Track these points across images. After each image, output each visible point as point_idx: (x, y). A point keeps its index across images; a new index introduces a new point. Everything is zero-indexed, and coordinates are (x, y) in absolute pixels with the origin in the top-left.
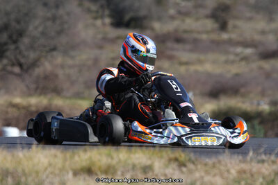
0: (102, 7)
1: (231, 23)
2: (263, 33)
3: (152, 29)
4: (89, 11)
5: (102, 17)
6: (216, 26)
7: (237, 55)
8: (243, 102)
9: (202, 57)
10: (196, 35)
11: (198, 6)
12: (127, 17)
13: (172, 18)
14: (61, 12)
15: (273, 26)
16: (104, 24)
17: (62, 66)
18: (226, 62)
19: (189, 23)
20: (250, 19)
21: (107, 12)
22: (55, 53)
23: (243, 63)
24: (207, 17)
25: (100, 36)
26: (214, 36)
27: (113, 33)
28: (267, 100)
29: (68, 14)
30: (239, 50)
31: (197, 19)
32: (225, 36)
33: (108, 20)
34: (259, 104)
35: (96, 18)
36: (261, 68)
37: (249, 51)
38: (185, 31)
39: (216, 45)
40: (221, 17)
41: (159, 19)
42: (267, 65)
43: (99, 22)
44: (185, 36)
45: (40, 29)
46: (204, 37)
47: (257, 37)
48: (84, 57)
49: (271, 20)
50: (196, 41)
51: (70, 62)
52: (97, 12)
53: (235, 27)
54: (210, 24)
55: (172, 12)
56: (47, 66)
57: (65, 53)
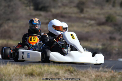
0: (29, 1)
1: (85, 10)
2: (99, 14)
3: (51, 11)
4: (24, 3)
5: (29, 6)
6: (78, 11)
7: (87, 23)
8: (91, 44)
9: (73, 24)
10: (70, 15)
11: (71, 2)
12: (40, 6)
13: (60, 7)
14: (12, 3)
15: (103, 11)
16: (30, 9)
17: (12, 27)
18: (83, 26)
19: (67, 10)
20: (93, 8)
21: (32, 4)
22: (9, 21)
23: (90, 27)
24: (75, 7)
25: (28, 14)
26: (78, 15)
27: (34, 13)
28: (101, 43)
29: (15, 4)
30: (88, 21)
31: (71, 8)
32: (82, 15)
33: (32, 7)
34: (97, 45)
35: (27, 6)
36: (98, 29)
37: (93, 22)
38: (66, 13)
39: (79, 19)
40: (81, 7)
41: (54, 7)
42: (101, 28)
43: (28, 8)
44: (65, 15)
45: (3, 11)
46: (73, 15)
47: (96, 16)
48: (22, 23)
49: (102, 9)
50: (70, 17)
51: (15, 25)
52: (27, 4)
53: (87, 11)
54: (76, 10)
55: (60, 4)
56: (6, 27)
57: (14, 21)
